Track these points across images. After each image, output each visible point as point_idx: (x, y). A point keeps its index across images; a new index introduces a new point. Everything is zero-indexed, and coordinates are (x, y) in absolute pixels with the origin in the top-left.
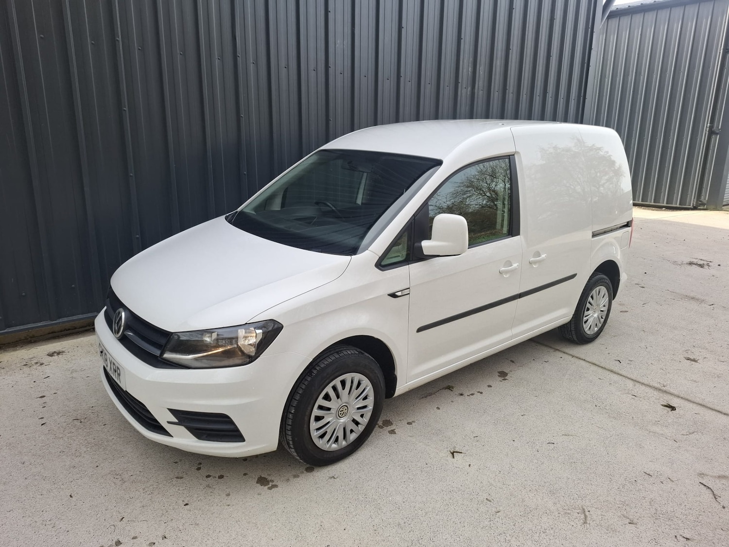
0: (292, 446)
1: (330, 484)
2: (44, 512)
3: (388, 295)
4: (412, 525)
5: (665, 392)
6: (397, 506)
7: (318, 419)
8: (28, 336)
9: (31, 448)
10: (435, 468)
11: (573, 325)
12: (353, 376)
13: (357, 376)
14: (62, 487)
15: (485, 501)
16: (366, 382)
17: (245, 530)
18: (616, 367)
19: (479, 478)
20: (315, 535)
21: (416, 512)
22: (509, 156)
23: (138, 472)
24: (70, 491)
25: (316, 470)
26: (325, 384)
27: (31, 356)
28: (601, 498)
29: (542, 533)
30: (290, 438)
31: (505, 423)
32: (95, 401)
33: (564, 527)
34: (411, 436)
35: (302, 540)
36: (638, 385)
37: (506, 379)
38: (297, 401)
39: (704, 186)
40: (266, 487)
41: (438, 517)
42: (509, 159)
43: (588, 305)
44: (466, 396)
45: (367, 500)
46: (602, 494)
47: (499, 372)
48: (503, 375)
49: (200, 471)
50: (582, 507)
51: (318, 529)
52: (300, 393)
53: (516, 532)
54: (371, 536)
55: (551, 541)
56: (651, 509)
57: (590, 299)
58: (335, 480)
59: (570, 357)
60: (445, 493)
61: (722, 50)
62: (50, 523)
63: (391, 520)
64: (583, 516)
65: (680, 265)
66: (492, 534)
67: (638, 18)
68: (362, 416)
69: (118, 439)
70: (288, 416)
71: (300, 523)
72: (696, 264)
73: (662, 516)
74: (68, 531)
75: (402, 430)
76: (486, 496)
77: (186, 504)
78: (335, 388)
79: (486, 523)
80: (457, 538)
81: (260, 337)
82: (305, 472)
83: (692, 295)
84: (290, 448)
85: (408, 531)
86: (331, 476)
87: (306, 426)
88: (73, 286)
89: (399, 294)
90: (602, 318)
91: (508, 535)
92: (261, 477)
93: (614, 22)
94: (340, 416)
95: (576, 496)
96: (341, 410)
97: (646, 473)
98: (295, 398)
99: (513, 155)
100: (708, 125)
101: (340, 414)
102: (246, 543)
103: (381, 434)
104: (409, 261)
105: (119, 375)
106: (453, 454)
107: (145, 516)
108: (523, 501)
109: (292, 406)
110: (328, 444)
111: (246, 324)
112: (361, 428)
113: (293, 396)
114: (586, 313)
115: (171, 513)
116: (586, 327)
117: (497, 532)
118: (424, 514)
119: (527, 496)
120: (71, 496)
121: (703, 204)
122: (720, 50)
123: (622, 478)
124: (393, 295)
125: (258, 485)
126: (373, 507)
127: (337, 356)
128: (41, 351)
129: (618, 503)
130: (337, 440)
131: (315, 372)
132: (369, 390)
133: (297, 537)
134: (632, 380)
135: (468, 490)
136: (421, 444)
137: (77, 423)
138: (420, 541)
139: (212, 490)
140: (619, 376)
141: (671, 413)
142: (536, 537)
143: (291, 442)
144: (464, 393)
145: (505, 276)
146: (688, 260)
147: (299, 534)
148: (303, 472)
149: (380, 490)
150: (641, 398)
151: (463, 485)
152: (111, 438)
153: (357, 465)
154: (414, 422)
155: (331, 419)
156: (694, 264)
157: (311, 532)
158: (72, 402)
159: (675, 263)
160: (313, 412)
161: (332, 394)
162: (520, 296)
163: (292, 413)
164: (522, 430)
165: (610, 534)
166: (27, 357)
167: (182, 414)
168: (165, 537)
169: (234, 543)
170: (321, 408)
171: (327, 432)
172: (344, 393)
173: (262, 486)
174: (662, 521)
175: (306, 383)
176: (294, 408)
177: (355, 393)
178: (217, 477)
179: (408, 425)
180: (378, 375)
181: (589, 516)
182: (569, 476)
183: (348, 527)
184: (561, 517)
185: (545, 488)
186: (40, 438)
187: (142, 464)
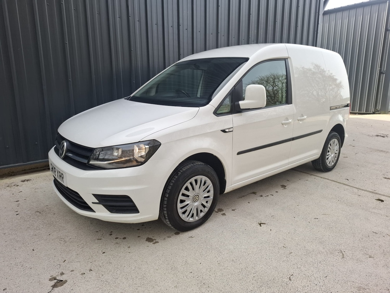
0: (167, 218)
1: (190, 240)
2: (16, 259)
3: (221, 130)
4: (241, 261)
5: (376, 193)
6: (230, 251)
7: (182, 201)
8: (10, 172)
9: (10, 226)
10: (251, 232)
11: (321, 160)
12: (202, 177)
13: (204, 178)
14: (28, 245)
15: (283, 247)
16: (209, 182)
17: (140, 265)
18: (346, 182)
19: (277, 236)
20: (182, 267)
21: (242, 254)
22: (285, 59)
23: (74, 237)
24: (33, 247)
25: (181, 234)
26: (186, 180)
27: (11, 182)
28: (350, 245)
29: (318, 263)
30: (165, 212)
31: (288, 209)
32: (49, 202)
33: (331, 260)
34: (235, 216)
35: (175, 269)
36: (360, 190)
37: (286, 189)
38: (169, 190)
39: (378, 101)
40: (152, 243)
41: (256, 256)
42: (285, 61)
43: (328, 149)
44: (264, 197)
45: (212, 248)
46: (350, 243)
47: (281, 186)
48: (284, 187)
49: (111, 236)
50: (340, 250)
51: (184, 264)
52: (171, 185)
53: (303, 263)
54: (217, 267)
55: (325, 267)
56: (381, 250)
57: (329, 145)
58: (193, 238)
59: (320, 178)
60: (259, 244)
61: (384, 30)
62: (20, 264)
63: (227, 258)
64: (341, 254)
65: (372, 136)
66: (289, 264)
67: (339, 15)
68: (207, 202)
69: (62, 221)
70: (164, 199)
71: (173, 261)
72: (380, 136)
73: (388, 253)
74: (31, 268)
75: (229, 214)
76: (282, 245)
77: (104, 253)
78: (191, 184)
79: (285, 259)
80: (268, 267)
81: (147, 150)
82: (174, 235)
83: (381, 149)
84: (165, 219)
85: (239, 264)
86: (190, 236)
87: (175, 205)
88: (36, 143)
89: (227, 130)
90: (336, 158)
91: (299, 265)
92: (148, 238)
93: (327, 17)
94: (195, 201)
95: (335, 244)
96: (195, 197)
97: (374, 232)
98: (168, 188)
99: (287, 59)
100: (379, 69)
101: (194, 200)
102: (141, 272)
103: (217, 215)
104: (232, 112)
105: (63, 178)
106: (260, 224)
107: (79, 259)
108: (305, 247)
109: (167, 193)
110: (187, 218)
111: (139, 142)
112: (206, 210)
113: (167, 187)
114: (328, 154)
115: (94, 257)
116: (328, 162)
117: (292, 263)
118: (247, 255)
119: (307, 244)
120: (33, 250)
121: (378, 111)
122: (383, 30)
123: (360, 235)
124: (224, 131)
125: (147, 242)
126: (216, 252)
127: (192, 165)
128: (17, 179)
129: (360, 247)
130: (192, 216)
131: (180, 173)
132: (211, 187)
133: (172, 268)
134: (356, 188)
135: (271, 242)
136: (241, 220)
137: (38, 214)
138: (247, 269)
139: (119, 245)
140: (349, 186)
141: (381, 203)
142: (316, 265)
143: (166, 215)
144: (263, 195)
145: (285, 126)
146: (376, 134)
147: (173, 266)
148: (173, 235)
149: (220, 243)
150: (363, 196)
151: (268, 240)
152: (58, 220)
153: (205, 231)
154: (236, 209)
155: (189, 202)
156: (379, 136)
157: (180, 265)
158: (35, 204)
159: (368, 135)
160: (179, 197)
161: (190, 187)
162: (293, 139)
163: (167, 197)
164: (299, 212)
165: (359, 263)
166: (9, 183)
167: (101, 197)
168: (91, 270)
169: (134, 272)
170: (183, 195)
171: (187, 210)
172: (197, 187)
173: (149, 242)
174: (388, 256)
175: (175, 179)
176: (168, 194)
177: (203, 188)
178: (122, 238)
179: (232, 211)
180: (216, 178)
181: (345, 254)
182: (330, 235)
183: (203, 262)
184: (328, 255)
185: (317, 240)
186: (16, 221)
187: (77, 233)
